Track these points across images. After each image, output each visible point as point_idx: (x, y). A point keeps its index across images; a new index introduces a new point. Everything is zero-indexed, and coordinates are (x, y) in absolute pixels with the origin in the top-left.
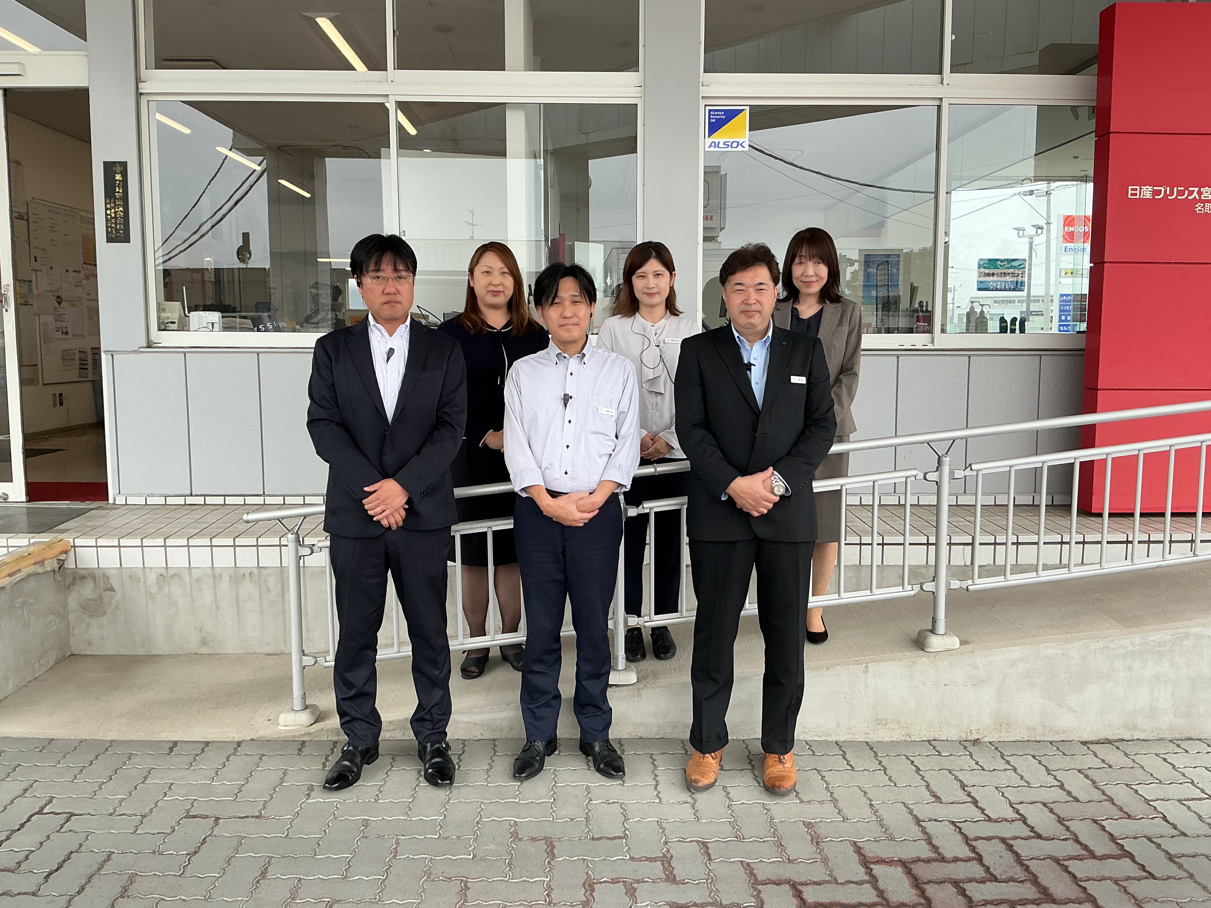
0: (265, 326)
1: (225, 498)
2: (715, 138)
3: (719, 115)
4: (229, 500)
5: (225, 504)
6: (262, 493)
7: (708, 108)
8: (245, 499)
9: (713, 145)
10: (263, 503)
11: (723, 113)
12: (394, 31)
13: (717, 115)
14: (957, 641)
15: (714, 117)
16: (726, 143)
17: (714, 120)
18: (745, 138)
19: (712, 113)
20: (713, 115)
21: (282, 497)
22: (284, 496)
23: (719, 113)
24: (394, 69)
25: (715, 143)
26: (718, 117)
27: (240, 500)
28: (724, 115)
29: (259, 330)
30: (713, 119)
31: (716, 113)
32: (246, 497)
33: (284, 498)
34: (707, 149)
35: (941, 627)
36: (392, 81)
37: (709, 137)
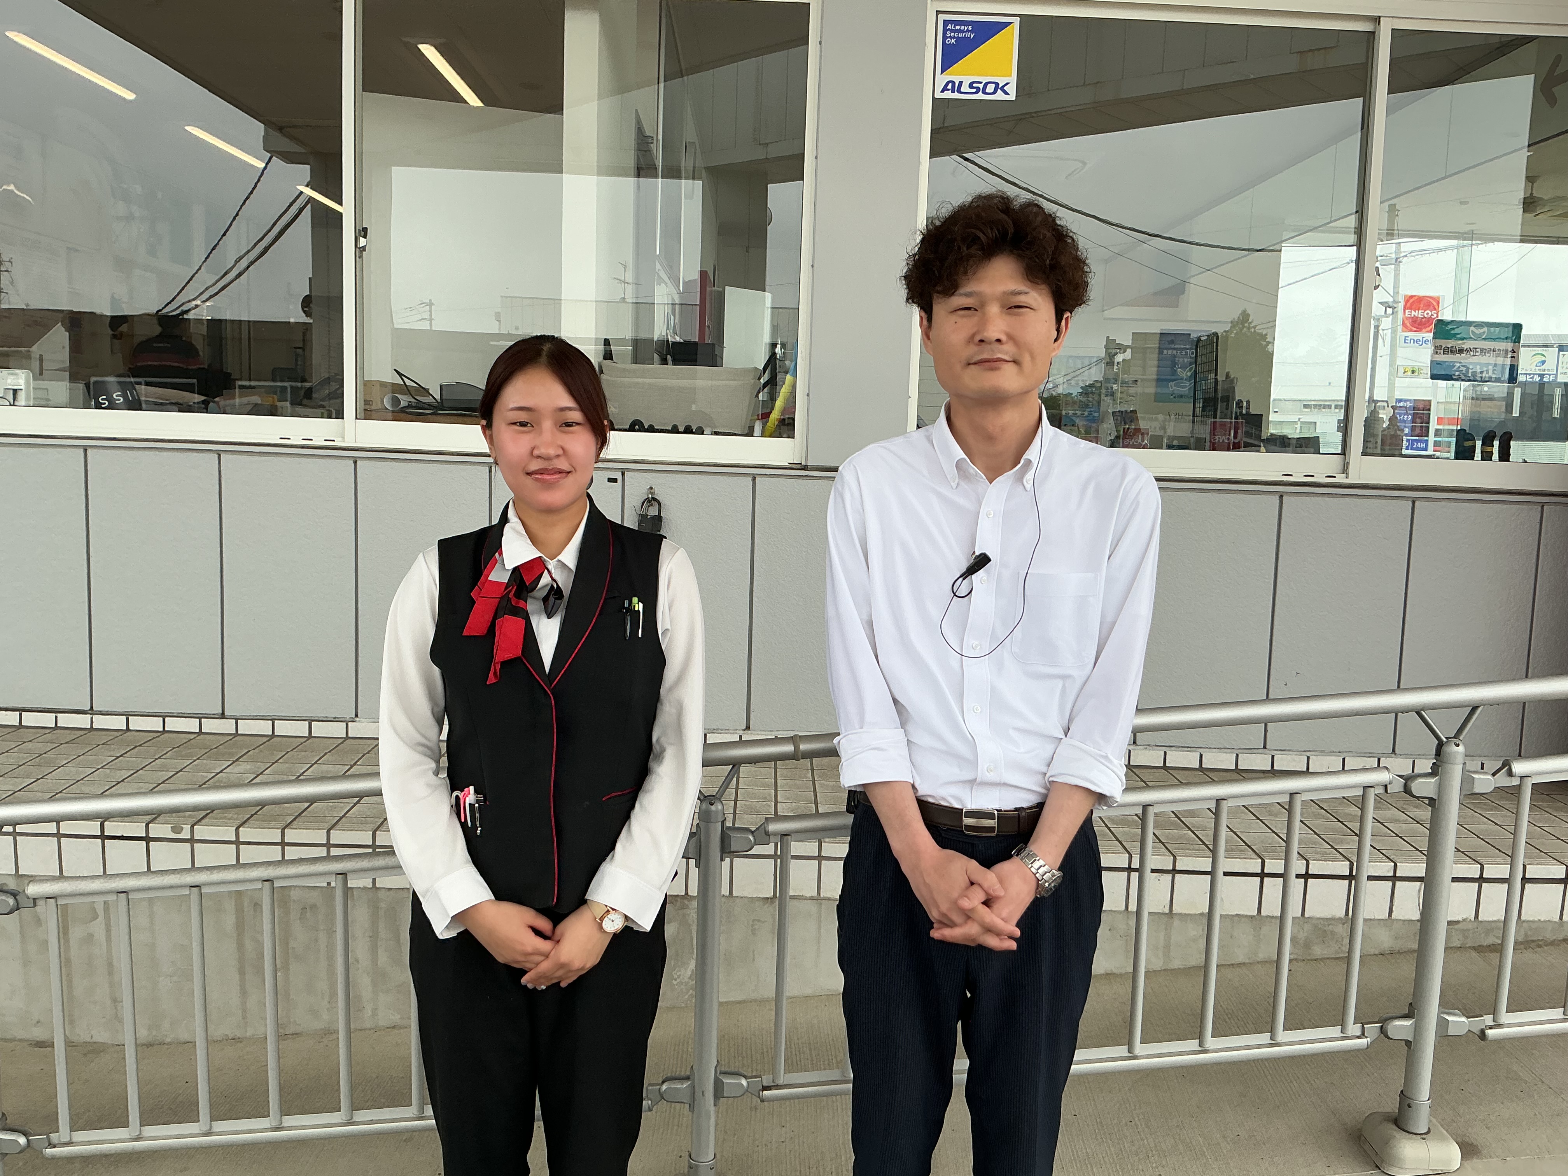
0: (110, 400)
1: (21, 715)
2: (954, 75)
3: (963, 31)
4: (29, 719)
5: (20, 726)
6: (89, 708)
7: (942, 17)
8: (56, 717)
9: (950, 86)
10: (89, 727)
11: (970, 28)
13: (960, 31)
14: (1455, 1152)
15: (952, 34)
16: (975, 85)
17: (953, 41)
18: (1010, 76)
19: (949, 27)
20: (952, 31)
21: (124, 718)
22: (127, 715)
23: (962, 28)
25: (953, 83)
26: (960, 35)
27: (47, 720)
28: (971, 31)
29: (98, 406)
30: (950, 37)
31: (958, 27)
32: (59, 715)
33: (127, 719)
34: (938, 95)
35: (1422, 1119)
37: (942, 72)
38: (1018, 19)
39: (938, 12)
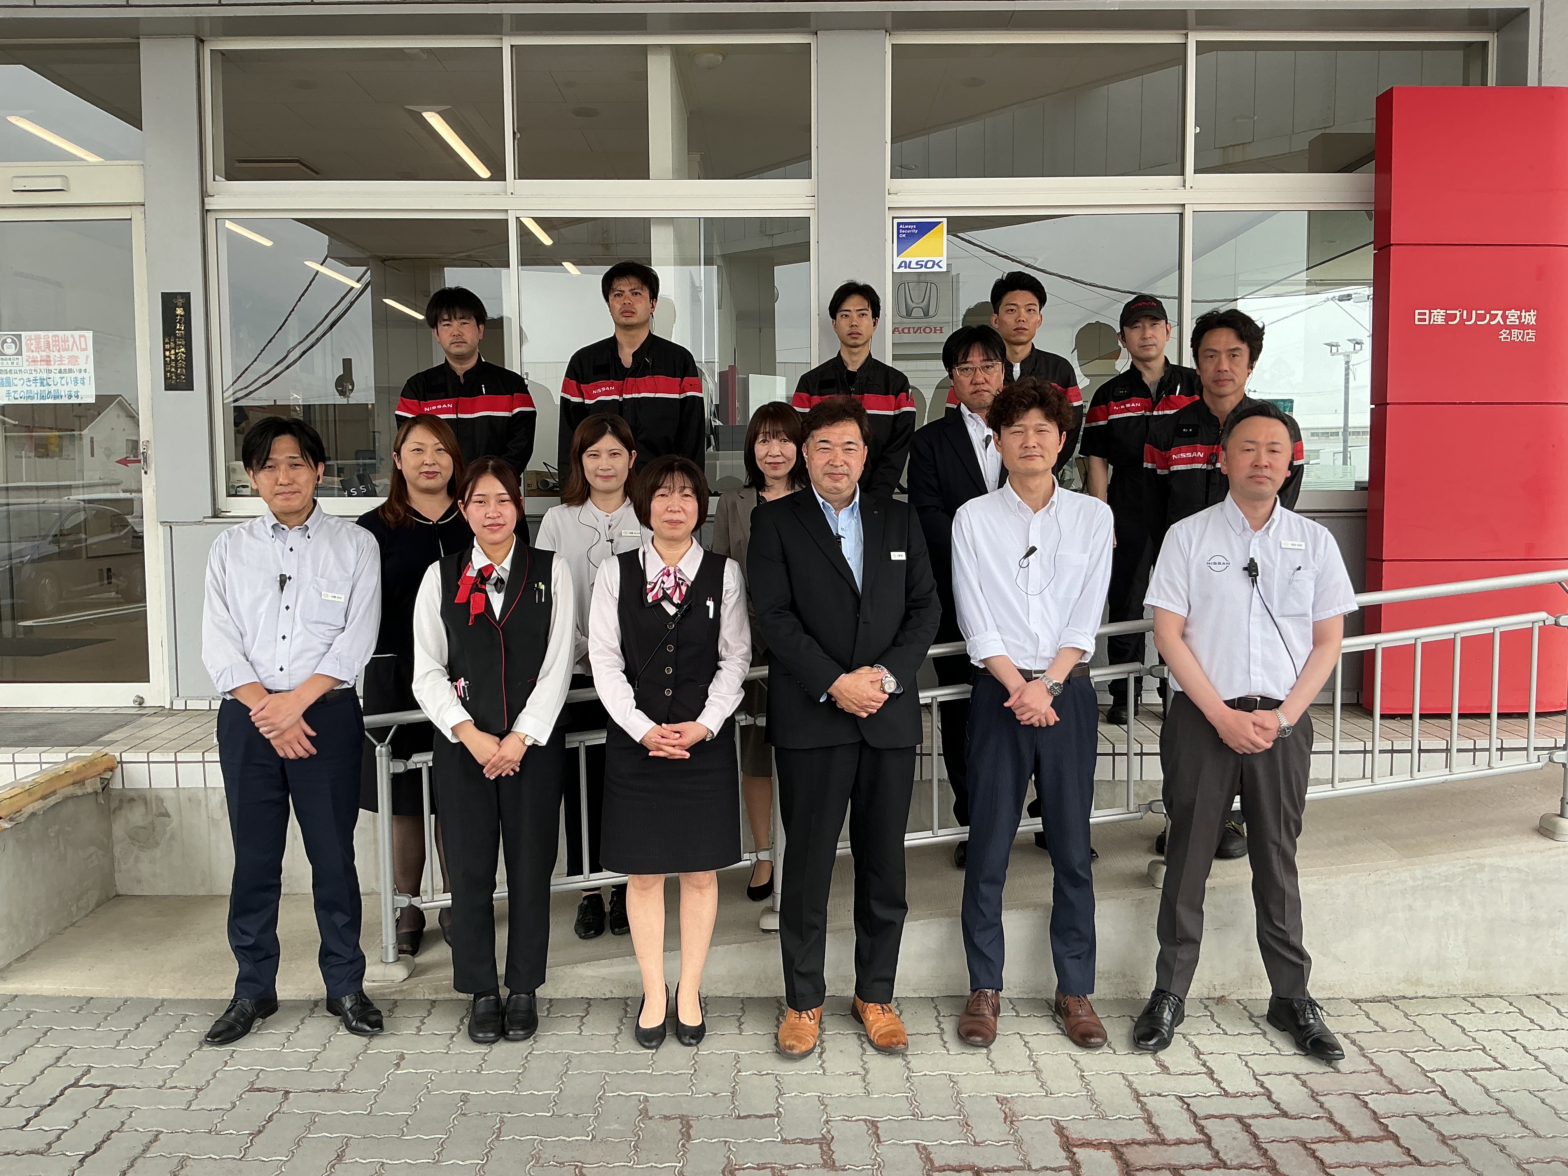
0: (357, 490)
2: (906, 257)
3: (910, 229)
9: (903, 265)
12: (514, 133)
13: (908, 229)
15: (903, 231)
16: (919, 263)
17: (904, 235)
18: (943, 256)
19: (901, 226)
20: (903, 229)
23: (910, 227)
24: (515, 179)
25: (906, 262)
26: (908, 232)
28: (916, 229)
29: (350, 495)
30: (903, 233)
31: (907, 227)
34: (896, 270)
36: (512, 194)
37: (898, 255)
38: (946, 219)
39: (893, 218)
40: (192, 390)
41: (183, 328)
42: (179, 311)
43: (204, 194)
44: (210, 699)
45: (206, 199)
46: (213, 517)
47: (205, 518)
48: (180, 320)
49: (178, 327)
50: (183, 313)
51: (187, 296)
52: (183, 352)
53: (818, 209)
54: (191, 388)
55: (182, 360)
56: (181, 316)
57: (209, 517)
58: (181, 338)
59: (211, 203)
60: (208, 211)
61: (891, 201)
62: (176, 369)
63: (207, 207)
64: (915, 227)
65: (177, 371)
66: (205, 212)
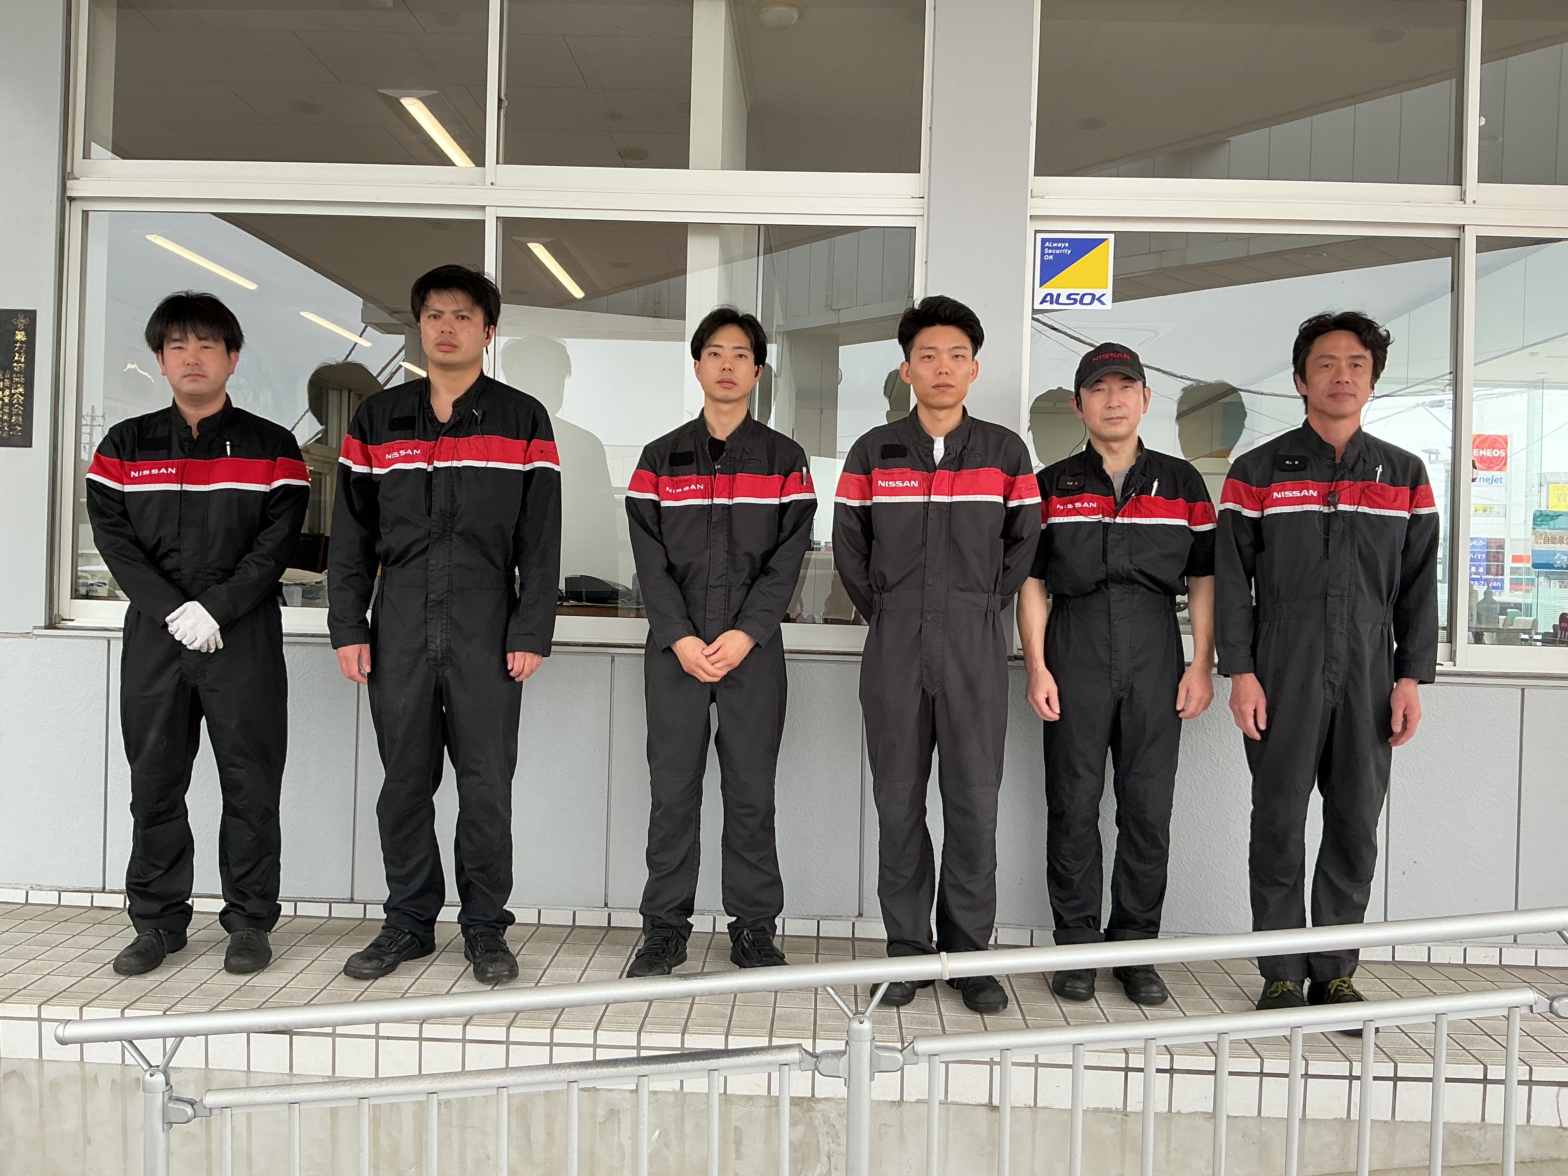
2: (1052, 288)
3: (1060, 248)
7: (1040, 236)
9: (1048, 298)
12: (500, 100)
13: (1057, 248)
15: (1050, 251)
16: (1072, 297)
17: (1051, 257)
18: (1106, 287)
19: (1047, 244)
20: (1049, 248)
23: (1060, 245)
24: (498, 163)
25: (1052, 295)
26: (1058, 252)
28: (1068, 248)
30: (1049, 254)
31: (1055, 245)
34: (1038, 306)
36: (492, 184)
37: (1041, 285)
38: (1113, 235)
39: (1036, 232)
40: (30, 446)
41: (23, 360)
42: (20, 336)
43: (65, 176)
44: (28, 888)
45: (69, 183)
46: (46, 628)
47: (35, 628)
48: (21, 348)
49: (16, 358)
50: (24, 339)
51: (31, 315)
52: (20, 394)
53: (927, 216)
54: (28, 444)
55: (19, 404)
56: (21, 342)
57: (40, 628)
58: (20, 373)
59: (76, 189)
60: (72, 199)
61: (1036, 207)
62: (10, 415)
63: (70, 193)
64: (1067, 245)
65: (11, 420)
66: (65, 200)
